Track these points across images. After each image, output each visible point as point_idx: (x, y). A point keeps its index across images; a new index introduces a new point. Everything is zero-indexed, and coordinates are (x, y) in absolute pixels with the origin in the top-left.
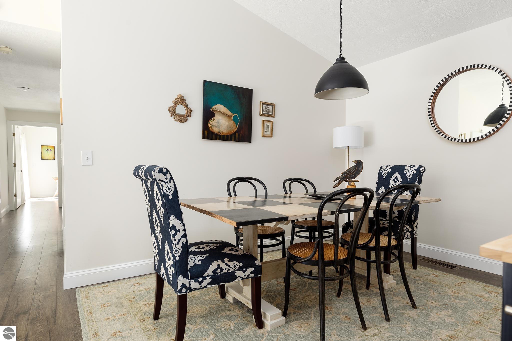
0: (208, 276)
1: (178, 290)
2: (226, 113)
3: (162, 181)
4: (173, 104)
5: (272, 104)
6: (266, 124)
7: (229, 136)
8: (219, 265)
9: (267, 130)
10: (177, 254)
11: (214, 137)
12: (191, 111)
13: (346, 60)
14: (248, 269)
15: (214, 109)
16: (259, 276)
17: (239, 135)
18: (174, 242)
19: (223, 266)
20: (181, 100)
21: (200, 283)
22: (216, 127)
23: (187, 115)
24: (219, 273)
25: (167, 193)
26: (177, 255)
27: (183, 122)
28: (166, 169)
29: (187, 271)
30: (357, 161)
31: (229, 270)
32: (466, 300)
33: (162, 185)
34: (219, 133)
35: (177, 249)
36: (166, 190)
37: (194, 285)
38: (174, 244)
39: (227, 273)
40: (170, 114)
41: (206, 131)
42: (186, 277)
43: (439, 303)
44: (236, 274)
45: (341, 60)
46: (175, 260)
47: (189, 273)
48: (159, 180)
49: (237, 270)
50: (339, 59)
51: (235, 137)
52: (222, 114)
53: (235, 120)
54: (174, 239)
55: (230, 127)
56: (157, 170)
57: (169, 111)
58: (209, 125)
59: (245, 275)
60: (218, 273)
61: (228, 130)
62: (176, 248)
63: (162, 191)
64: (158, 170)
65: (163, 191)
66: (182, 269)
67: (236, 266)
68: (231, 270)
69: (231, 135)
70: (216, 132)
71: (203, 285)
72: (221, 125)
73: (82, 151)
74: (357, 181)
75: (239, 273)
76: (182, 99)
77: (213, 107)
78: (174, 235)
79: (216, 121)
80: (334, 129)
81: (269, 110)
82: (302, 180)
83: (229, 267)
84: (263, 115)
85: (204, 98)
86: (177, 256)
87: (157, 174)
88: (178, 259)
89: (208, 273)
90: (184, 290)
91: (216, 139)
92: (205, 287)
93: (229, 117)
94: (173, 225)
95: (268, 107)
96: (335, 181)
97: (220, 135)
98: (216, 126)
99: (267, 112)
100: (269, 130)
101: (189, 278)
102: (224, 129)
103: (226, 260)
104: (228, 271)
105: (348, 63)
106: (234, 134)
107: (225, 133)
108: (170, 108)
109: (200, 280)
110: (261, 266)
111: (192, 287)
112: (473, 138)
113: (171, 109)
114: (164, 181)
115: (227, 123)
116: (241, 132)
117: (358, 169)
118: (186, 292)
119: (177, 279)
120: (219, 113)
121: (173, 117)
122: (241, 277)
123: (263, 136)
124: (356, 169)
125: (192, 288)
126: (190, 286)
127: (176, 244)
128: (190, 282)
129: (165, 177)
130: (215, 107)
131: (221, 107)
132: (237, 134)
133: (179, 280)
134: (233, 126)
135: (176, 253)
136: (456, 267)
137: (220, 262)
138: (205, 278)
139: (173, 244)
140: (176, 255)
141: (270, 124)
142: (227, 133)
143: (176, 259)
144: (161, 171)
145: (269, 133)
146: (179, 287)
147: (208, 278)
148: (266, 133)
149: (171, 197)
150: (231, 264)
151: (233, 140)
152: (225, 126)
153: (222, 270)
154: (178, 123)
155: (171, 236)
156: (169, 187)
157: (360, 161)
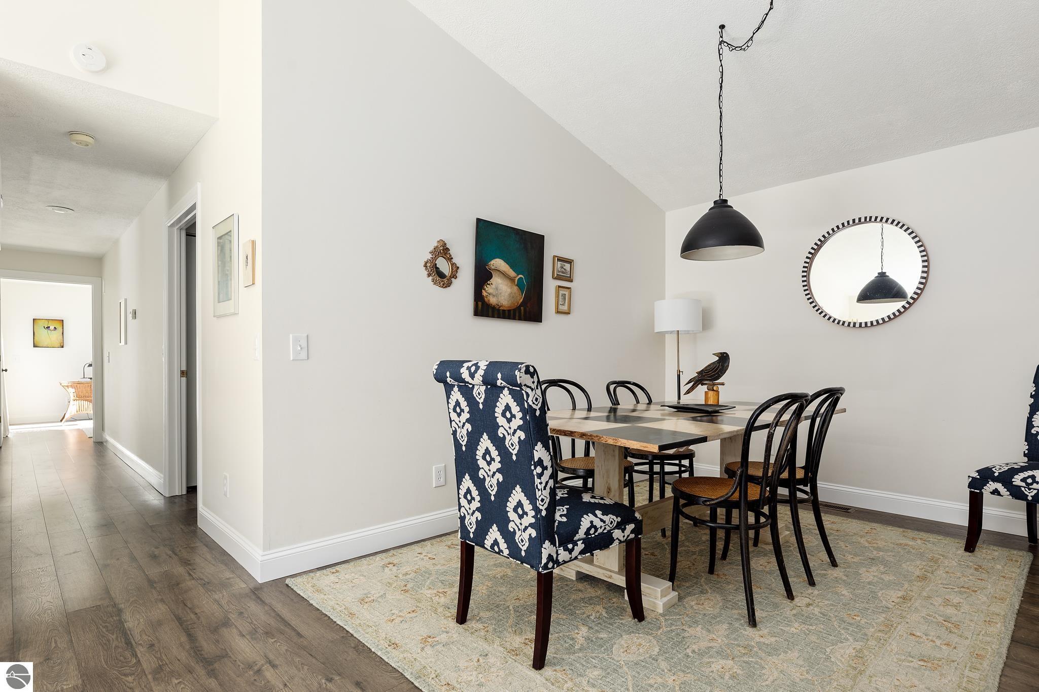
0: (579, 540)
1: (543, 565)
2: (507, 273)
3: (528, 387)
4: (432, 256)
5: (570, 261)
6: (562, 292)
7: (512, 312)
8: (591, 522)
9: (563, 302)
10: (543, 506)
11: (490, 313)
12: (458, 268)
13: (729, 204)
14: (627, 526)
15: (492, 266)
16: (640, 536)
17: (525, 310)
18: (539, 486)
19: (597, 523)
20: (443, 251)
21: (571, 551)
22: (494, 296)
23: (451, 276)
24: (593, 534)
25: (534, 406)
26: (543, 508)
27: (446, 287)
28: (533, 367)
29: (553, 533)
30: (721, 353)
31: (605, 528)
32: (892, 551)
33: (527, 393)
34: (498, 305)
35: (544, 498)
36: (532, 401)
37: (563, 555)
38: (539, 490)
39: (602, 533)
40: (426, 273)
41: (479, 303)
42: (553, 543)
43: (861, 558)
44: (614, 535)
45: (722, 204)
46: (539, 516)
47: (556, 536)
48: (525, 385)
49: (614, 529)
50: (719, 202)
51: (520, 312)
52: (502, 275)
53: (520, 285)
54: (539, 481)
55: (513, 297)
56: (523, 370)
57: (425, 268)
58: (484, 294)
59: (624, 536)
60: (591, 535)
61: (510, 302)
62: (542, 497)
63: (526, 403)
64: (525, 368)
65: (528, 403)
66: (549, 530)
67: (614, 522)
68: (608, 528)
69: (514, 310)
70: (493, 304)
71: (575, 553)
72: (501, 293)
73: (291, 335)
74: (723, 384)
75: (617, 534)
76: (445, 247)
77: (489, 263)
78: (540, 476)
79: (493, 286)
80: (655, 303)
81: (565, 269)
82: (629, 383)
83: (605, 524)
84: (558, 278)
85: (477, 247)
86: (544, 510)
87: (523, 375)
88: (544, 513)
89: (579, 534)
90: (550, 565)
91: (493, 317)
92: (576, 558)
93: (512, 280)
94: (540, 458)
95: (565, 266)
96: (687, 384)
97: (499, 310)
98: (494, 294)
99: (563, 272)
100: (565, 303)
101: (557, 546)
102: (505, 300)
103: (598, 513)
104: (603, 530)
105: (731, 207)
106: (519, 308)
107: (506, 306)
108: (426, 263)
109: (570, 546)
110: (641, 521)
111: (561, 559)
112: (871, 322)
113: (428, 265)
114: (530, 387)
115: (509, 290)
116: (529, 305)
117: (723, 366)
118: (553, 567)
119: (542, 547)
120: (498, 273)
121: (431, 278)
122: (619, 540)
123: (558, 312)
124: (719, 366)
125: (560, 561)
126: (557, 557)
127: (543, 489)
128: (557, 551)
129: (532, 380)
130: (493, 262)
131: (500, 264)
132: (522, 308)
133: (545, 548)
134: (517, 295)
135: (542, 504)
136: (849, 509)
137: (591, 517)
138: (575, 544)
139: (537, 490)
140: (541, 507)
141: (566, 292)
142: (509, 307)
143: (541, 515)
144: (527, 371)
145: (565, 308)
146: (544, 561)
147: (579, 543)
148: (561, 308)
149: (538, 413)
150: (606, 518)
151: (517, 317)
152: (507, 294)
153: (596, 529)
154: (437, 288)
155: (536, 476)
156: (536, 396)
157: (726, 353)
